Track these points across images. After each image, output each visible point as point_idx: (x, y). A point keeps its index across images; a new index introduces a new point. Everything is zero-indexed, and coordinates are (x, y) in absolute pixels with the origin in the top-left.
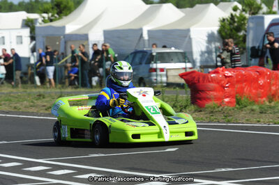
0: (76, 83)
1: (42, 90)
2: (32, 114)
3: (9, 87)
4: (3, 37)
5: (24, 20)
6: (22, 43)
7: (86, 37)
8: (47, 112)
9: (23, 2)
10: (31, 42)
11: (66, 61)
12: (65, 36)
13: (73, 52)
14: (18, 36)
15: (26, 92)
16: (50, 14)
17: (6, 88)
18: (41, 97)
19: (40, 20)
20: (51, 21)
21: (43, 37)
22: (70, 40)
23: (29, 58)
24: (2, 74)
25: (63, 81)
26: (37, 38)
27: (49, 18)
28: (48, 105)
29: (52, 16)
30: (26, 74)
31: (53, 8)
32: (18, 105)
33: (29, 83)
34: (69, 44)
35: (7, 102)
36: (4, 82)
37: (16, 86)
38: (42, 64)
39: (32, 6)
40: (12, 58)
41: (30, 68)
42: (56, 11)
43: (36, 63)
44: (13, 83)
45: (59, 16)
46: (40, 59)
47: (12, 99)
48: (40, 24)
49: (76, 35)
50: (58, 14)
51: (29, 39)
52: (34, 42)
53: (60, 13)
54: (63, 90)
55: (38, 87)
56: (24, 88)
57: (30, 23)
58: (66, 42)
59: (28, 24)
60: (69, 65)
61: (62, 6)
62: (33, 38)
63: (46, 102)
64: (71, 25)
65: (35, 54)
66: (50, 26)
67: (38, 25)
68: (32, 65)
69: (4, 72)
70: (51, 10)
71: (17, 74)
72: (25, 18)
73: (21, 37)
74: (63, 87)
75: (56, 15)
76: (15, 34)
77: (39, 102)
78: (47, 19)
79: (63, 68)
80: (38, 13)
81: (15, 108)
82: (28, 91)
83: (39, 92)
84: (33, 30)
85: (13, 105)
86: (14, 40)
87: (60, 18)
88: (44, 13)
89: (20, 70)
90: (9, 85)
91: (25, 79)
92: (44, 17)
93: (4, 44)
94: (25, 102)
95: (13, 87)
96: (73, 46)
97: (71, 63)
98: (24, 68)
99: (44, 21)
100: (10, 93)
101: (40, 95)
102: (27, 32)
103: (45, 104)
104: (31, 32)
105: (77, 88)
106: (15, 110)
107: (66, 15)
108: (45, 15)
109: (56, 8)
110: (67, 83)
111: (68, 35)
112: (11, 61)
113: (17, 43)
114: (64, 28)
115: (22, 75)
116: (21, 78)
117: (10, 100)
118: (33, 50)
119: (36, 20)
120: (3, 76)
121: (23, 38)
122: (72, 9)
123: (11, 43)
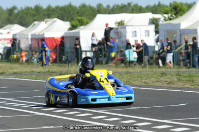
0: (189, 65)
1: (164, 70)
2: (158, 87)
3: (139, 67)
4: (136, 32)
5: (150, 19)
6: (149, 35)
7: (195, 31)
8: (168, 86)
9: (149, 6)
10: (156, 35)
11: (181, 49)
12: (180, 30)
13: (186, 42)
14: (146, 31)
15: (152, 71)
16: (169, 15)
17: (137, 68)
18: (164, 75)
19: (162, 19)
20: (170, 19)
21: (164, 31)
22: (184, 34)
23: (154, 47)
24: (135, 58)
25: (179, 63)
26: (160, 32)
27: (168, 17)
28: (169, 81)
29: (171, 16)
30: (152, 58)
31: (171, 10)
32: (147, 80)
33: (154, 64)
34: (183, 36)
35: (139, 79)
36: (136, 64)
37: (145, 66)
38: (163, 51)
39: (156, 8)
40: (142, 46)
41: (155, 54)
42: (173, 13)
43: (160, 50)
44: (143, 65)
45: (176, 16)
46: (162, 47)
47: (142, 76)
48: (162, 22)
49: (189, 30)
50: (175, 15)
51: (154, 33)
52: (158, 35)
53: (176, 14)
54: (179, 70)
55: (161, 67)
56: (151, 68)
57: (155, 22)
58: (181, 35)
59: (154, 22)
60: (183, 51)
61: (178, 9)
62: (157, 32)
63: (168, 78)
64: (185, 22)
65: (159, 43)
66: (169, 24)
67: (160, 23)
68: (156, 52)
69: (137, 56)
70: (170, 12)
71: (146, 58)
72: (152, 18)
73: (148, 31)
74: (179, 67)
75: (174, 16)
76: (144, 29)
77: (162, 79)
78: (167, 18)
79: (179, 54)
80: (161, 14)
81: (145, 83)
82: (154, 70)
83: (162, 71)
84: (157, 26)
85: (144, 81)
86: (143, 33)
87: (177, 17)
88: (165, 14)
89: (148, 55)
90: (140, 66)
91: (151, 61)
92: (165, 17)
93: (136, 36)
94: (152, 78)
95: (143, 67)
96: (186, 38)
97: (185, 50)
98: (151, 54)
99: (165, 20)
100: (141, 72)
101: (163, 74)
102: (152, 27)
103: (167, 80)
104: (155, 28)
105: (189, 68)
106: (145, 84)
107: (181, 15)
108: (166, 15)
109: (174, 10)
110: (182, 65)
111: (182, 30)
112: (141, 49)
113: (146, 36)
114: (179, 25)
115: (149, 59)
116: (148, 61)
117: (142, 77)
118: (157, 41)
119: (159, 19)
120: (136, 60)
121: (150, 32)
122: (186, 11)
123: (141, 35)
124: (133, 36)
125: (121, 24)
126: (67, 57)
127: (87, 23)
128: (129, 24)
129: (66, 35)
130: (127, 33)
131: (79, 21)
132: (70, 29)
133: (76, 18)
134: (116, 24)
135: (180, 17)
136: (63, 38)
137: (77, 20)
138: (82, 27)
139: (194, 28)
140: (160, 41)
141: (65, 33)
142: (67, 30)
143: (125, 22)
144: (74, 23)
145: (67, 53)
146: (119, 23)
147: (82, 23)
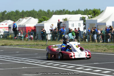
4: (73, 24)
5: (80, 17)
6: (80, 26)
7: (105, 24)
12: (97, 23)
14: (79, 24)
16: (91, 15)
19: (87, 17)
20: (92, 18)
21: (89, 24)
22: (99, 25)
27: (91, 17)
31: (92, 13)
49: (101, 23)
50: (94, 15)
51: (83, 24)
52: (85, 26)
58: (97, 26)
59: (83, 19)
61: (96, 12)
64: (99, 19)
66: (91, 20)
67: (86, 19)
70: (92, 14)
76: (78, 22)
80: (87, 15)
86: (77, 25)
87: (95, 17)
88: (89, 15)
99: (89, 18)
102: (82, 22)
104: (84, 22)
107: (97, 16)
108: (89, 16)
109: (93, 13)
111: (98, 23)
114: (97, 20)
119: (85, 17)
121: (81, 24)
122: (99, 13)
123: (76, 26)
124: (72, 26)
125: (65, 20)
126: (38, 37)
127: (48, 20)
128: (69, 20)
129: (37, 26)
130: (69, 25)
131: (43, 18)
132: (39, 22)
133: (42, 17)
134: (63, 20)
135: (97, 17)
136: (35, 27)
137: (42, 18)
138: (45, 21)
139: (104, 22)
140: (86, 29)
141: (36, 24)
142: (37, 23)
143: (67, 19)
144: (41, 19)
145: (37, 35)
146: (64, 20)
147: (45, 19)
